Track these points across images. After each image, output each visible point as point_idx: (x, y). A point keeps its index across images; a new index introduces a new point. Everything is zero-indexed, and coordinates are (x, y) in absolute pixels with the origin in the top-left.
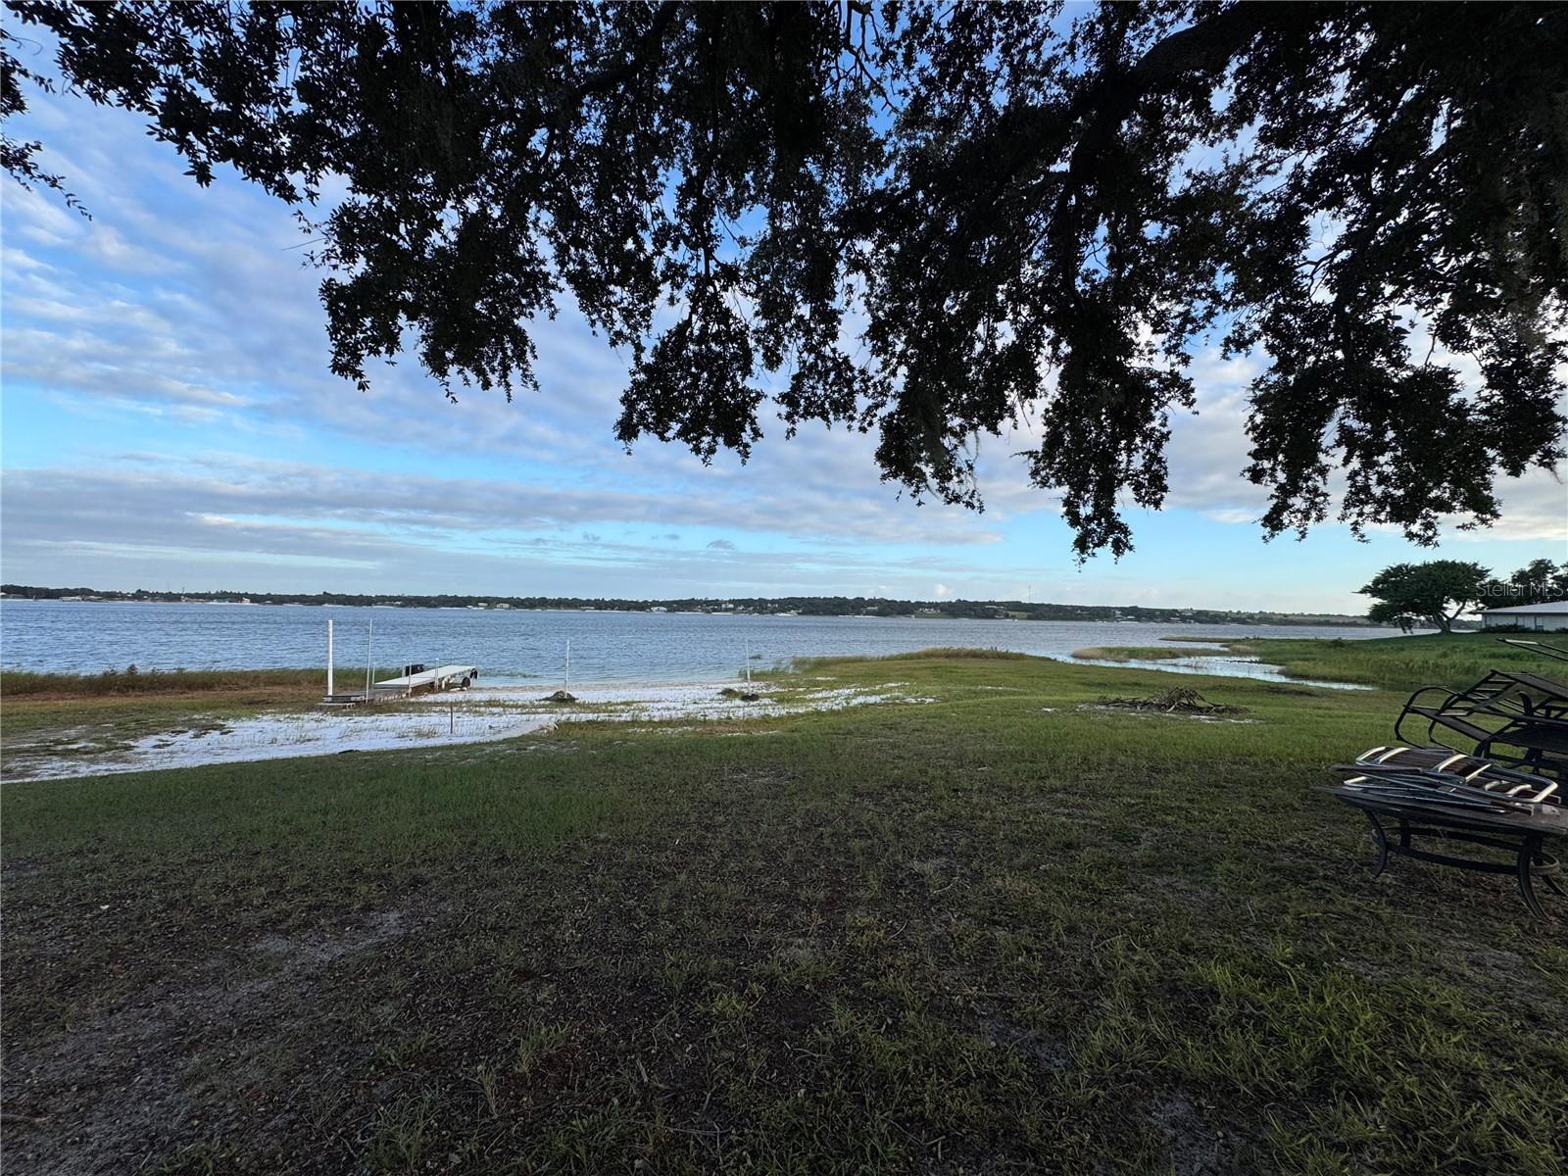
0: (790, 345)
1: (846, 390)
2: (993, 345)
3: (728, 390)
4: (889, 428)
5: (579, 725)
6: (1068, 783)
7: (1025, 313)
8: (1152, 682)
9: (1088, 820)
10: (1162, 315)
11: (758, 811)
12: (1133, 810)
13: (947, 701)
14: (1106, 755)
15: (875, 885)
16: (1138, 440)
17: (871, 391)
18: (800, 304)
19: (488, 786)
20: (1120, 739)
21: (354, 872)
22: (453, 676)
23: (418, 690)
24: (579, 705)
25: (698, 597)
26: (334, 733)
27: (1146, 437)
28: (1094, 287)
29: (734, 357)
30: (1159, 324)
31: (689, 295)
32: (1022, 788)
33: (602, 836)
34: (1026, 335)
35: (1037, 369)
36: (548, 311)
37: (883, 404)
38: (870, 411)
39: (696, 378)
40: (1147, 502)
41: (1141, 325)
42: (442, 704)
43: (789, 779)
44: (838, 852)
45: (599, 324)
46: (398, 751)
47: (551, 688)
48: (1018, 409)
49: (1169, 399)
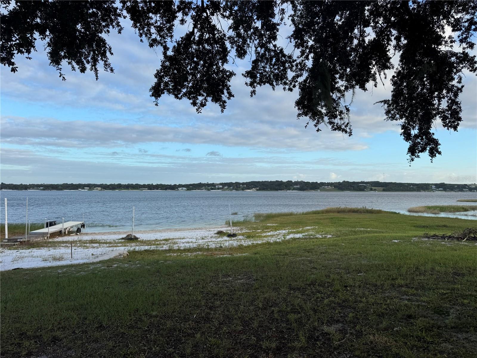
0: (251, 44)
1: (282, 68)
2: (364, 41)
3: (214, 71)
4: (303, 88)
5: (140, 252)
6: (408, 282)
7: (380, 22)
8: (453, 225)
9: (420, 303)
10: (458, 21)
11: (238, 298)
12: (445, 297)
13: (339, 237)
14: (429, 266)
15: (303, 339)
16: (444, 92)
17: (294, 68)
18: (256, 21)
19: (92, 287)
20: (436, 257)
21: (22, 334)
22: (72, 227)
23: (53, 235)
24: (140, 241)
25: (203, 182)
26: (10, 259)
27: (449, 90)
28: (419, 6)
29: (218, 52)
30: (456, 26)
31: (193, 17)
32: (382, 285)
33: (154, 313)
34: (381, 35)
35: (388, 53)
36: (117, 29)
37: (301, 75)
38: (294, 79)
39: (197, 64)
40: (450, 126)
41: (446, 27)
42: (66, 242)
43: (254, 280)
44: (282, 321)
45: (144, 36)
46: (43, 269)
47: (125, 233)
48: (377, 75)
49: (462, 68)
